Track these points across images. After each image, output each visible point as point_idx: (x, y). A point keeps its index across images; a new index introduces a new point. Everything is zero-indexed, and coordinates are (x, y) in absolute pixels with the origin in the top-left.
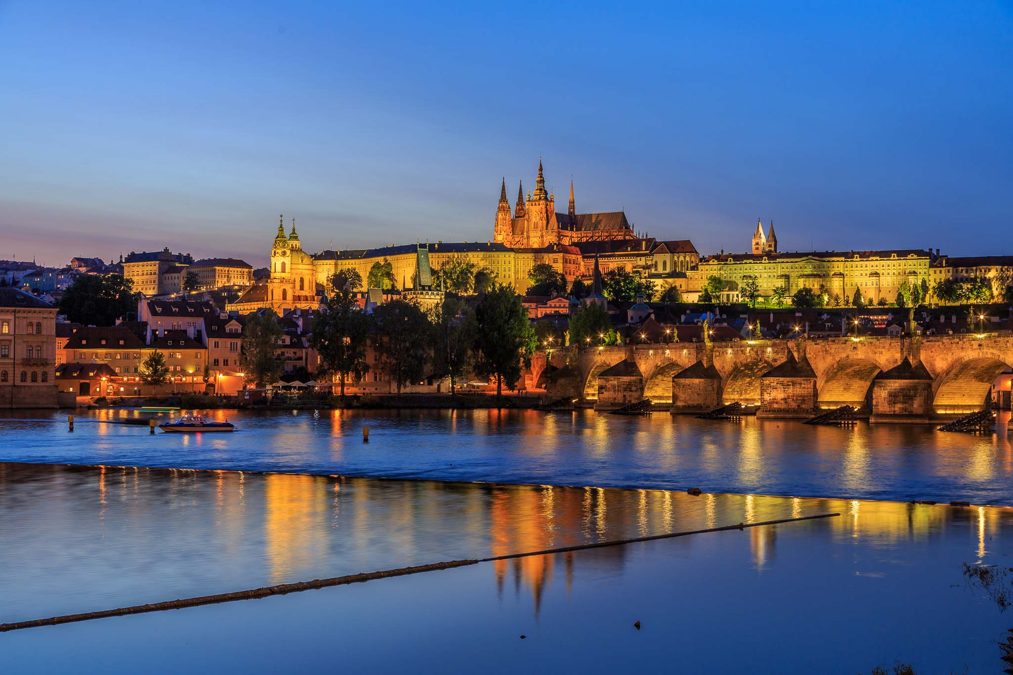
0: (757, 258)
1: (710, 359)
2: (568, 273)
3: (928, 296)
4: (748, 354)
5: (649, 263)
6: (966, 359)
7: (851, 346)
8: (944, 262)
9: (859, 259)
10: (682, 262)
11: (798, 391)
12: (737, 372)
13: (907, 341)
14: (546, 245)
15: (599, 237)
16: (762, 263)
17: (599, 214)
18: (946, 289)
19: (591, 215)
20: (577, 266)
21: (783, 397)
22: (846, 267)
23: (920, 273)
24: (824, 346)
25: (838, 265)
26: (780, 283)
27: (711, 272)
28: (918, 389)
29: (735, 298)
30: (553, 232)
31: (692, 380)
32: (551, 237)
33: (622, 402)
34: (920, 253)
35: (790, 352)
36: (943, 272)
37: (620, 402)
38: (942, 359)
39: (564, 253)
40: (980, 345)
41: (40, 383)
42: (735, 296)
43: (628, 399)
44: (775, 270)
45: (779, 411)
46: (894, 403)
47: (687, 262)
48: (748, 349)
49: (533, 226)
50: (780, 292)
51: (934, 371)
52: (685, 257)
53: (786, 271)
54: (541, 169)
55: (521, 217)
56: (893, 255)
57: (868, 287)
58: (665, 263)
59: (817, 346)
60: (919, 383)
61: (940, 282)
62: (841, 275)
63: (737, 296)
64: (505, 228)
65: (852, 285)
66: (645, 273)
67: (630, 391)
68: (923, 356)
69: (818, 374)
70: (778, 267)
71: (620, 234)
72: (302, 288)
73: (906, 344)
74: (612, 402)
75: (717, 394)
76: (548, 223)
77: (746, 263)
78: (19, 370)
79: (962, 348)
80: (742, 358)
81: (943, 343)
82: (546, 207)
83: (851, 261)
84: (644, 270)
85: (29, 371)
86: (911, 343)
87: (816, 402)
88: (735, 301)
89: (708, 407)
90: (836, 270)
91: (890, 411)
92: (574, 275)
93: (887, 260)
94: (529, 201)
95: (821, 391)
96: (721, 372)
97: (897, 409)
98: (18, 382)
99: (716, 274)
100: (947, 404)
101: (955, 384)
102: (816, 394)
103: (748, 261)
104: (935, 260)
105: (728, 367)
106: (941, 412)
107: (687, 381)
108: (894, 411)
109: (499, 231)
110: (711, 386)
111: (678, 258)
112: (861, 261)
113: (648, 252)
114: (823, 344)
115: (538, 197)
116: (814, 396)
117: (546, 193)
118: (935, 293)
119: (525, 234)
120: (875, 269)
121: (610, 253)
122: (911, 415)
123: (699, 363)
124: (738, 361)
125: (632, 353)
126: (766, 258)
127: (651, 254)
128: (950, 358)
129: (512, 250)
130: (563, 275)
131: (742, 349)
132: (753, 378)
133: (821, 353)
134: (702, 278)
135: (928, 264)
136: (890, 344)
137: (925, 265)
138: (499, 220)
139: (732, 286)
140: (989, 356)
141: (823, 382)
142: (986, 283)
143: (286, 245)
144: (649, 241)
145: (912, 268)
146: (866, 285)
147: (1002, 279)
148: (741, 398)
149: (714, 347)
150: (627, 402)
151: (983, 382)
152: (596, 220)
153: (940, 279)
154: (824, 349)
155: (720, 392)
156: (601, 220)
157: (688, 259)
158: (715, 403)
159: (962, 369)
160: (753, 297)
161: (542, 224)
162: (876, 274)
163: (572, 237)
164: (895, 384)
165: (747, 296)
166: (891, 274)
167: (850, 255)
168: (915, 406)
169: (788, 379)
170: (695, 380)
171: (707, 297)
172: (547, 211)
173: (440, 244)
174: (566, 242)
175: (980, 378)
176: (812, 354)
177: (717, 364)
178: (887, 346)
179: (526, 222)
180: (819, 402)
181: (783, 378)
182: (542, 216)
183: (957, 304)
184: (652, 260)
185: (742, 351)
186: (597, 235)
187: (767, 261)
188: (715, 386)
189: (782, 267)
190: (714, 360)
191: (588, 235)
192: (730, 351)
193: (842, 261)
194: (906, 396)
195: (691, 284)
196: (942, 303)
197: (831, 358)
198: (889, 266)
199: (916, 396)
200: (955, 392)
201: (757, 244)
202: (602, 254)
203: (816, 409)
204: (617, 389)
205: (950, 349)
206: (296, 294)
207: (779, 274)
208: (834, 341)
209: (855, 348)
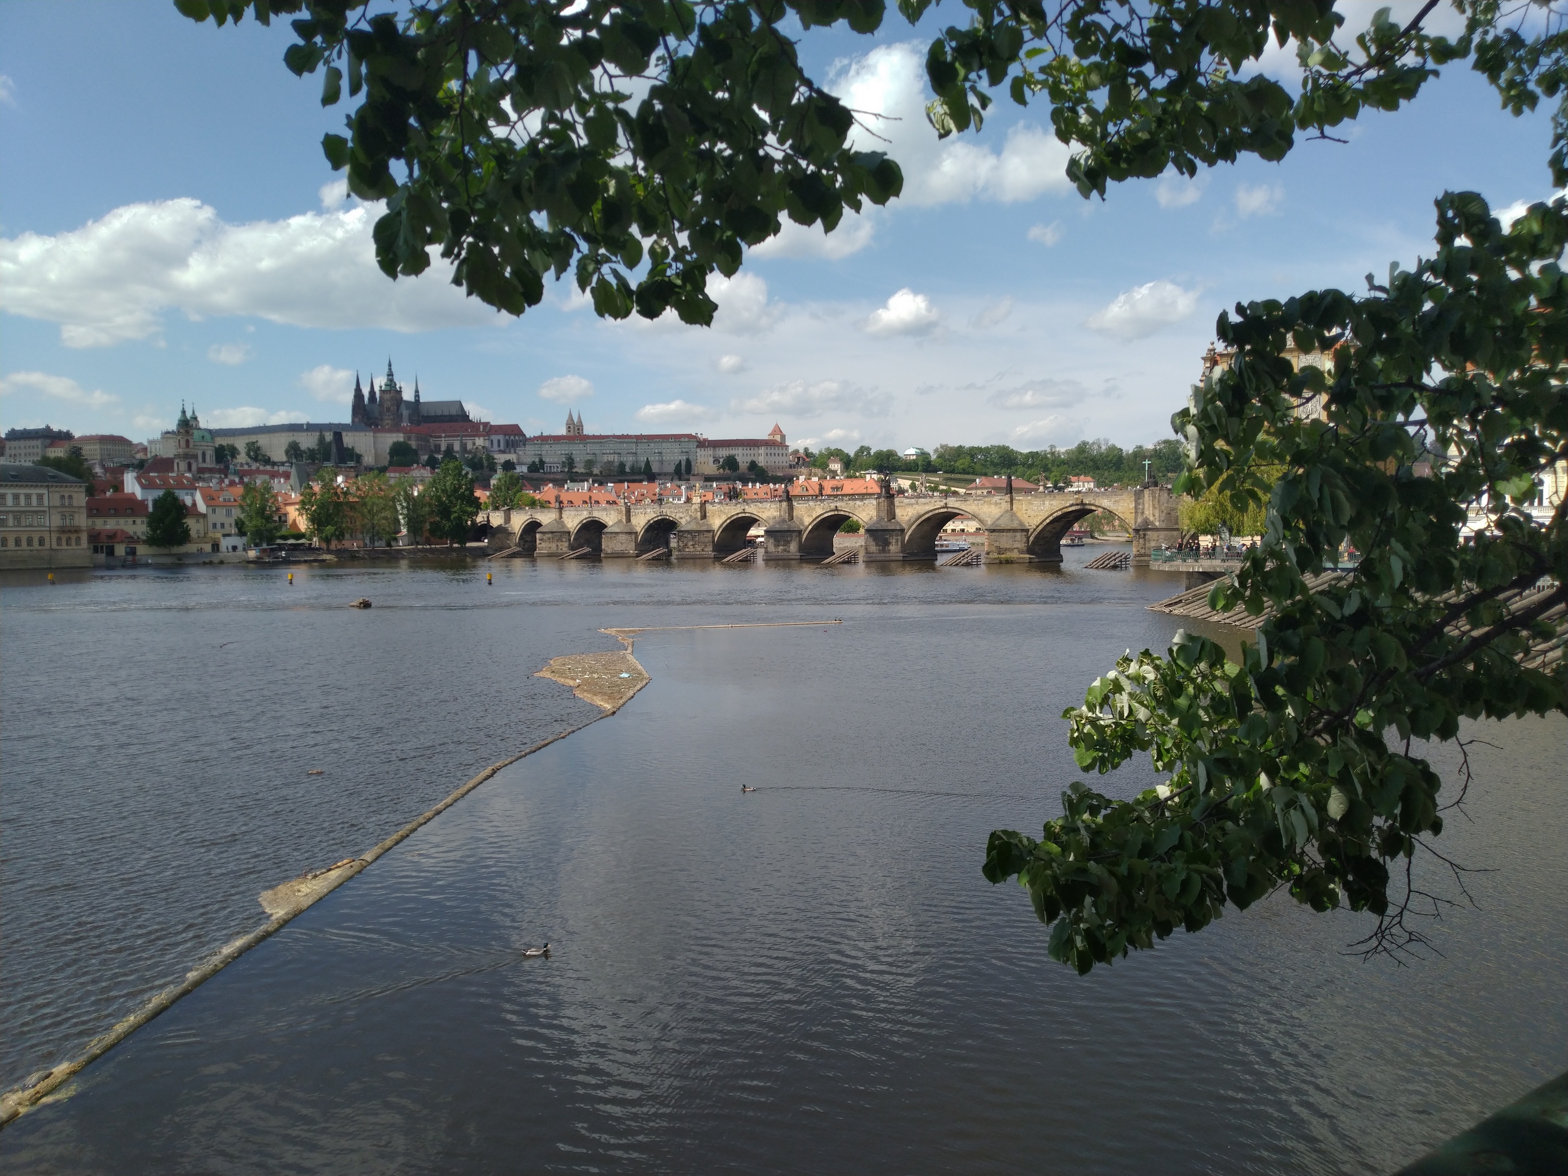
0: (571, 439)
1: (628, 518)
2: (420, 449)
4: (658, 514)
6: (826, 515)
7: (741, 507)
8: (707, 443)
9: (646, 440)
11: (702, 539)
16: (575, 443)
17: (439, 402)
19: (433, 403)
22: (638, 447)
23: (690, 452)
26: (588, 458)
27: (536, 449)
28: (793, 536)
33: (555, 550)
35: (693, 511)
36: (706, 450)
39: (416, 433)
41: (74, 547)
42: (556, 467)
44: (585, 449)
47: (517, 441)
48: (659, 510)
49: (385, 410)
51: (803, 524)
52: (514, 437)
53: (593, 450)
54: (390, 365)
56: (671, 438)
57: (654, 462)
59: (714, 507)
62: (634, 453)
64: (361, 412)
65: (642, 461)
68: (795, 514)
69: (716, 527)
70: (587, 446)
72: (204, 461)
73: (783, 506)
74: (548, 550)
76: (398, 409)
77: (563, 443)
78: (54, 536)
80: (654, 517)
83: (641, 442)
85: (64, 537)
89: (629, 552)
92: (424, 450)
93: (667, 442)
98: (54, 546)
99: (539, 450)
103: (564, 441)
104: (701, 444)
105: (643, 523)
108: (778, 552)
110: (630, 537)
111: (509, 437)
112: (648, 442)
114: (719, 506)
115: (389, 387)
116: (712, 542)
121: (454, 433)
123: (620, 521)
124: (650, 519)
125: (561, 513)
127: (488, 435)
128: (814, 515)
130: (416, 451)
131: (655, 510)
134: (529, 454)
135: (695, 445)
137: (693, 446)
140: (843, 513)
141: (719, 533)
143: (188, 425)
144: (486, 424)
145: (685, 448)
146: (652, 460)
149: (631, 509)
156: (442, 407)
157: (517, 438)
158: (633, 549)
161: (394, 409)
166: (670, 452)
168: (791, 548)
171: (535, 468)
172: (396, 400)
173: (308, 424)
176: (711, 513)
178: (768, 507)
179: (379, 407)
182: (393, 403)
187: (579, 441)
189: (589, 446)
192: (644, 511)
193: (635, 442)
195: (520, 458)
198: (668, 446)
199: (792, 541)
202: (446, 434)
204: (551, 540)
206: (199, 467)
207: (588, 451)
208: (727, 504)
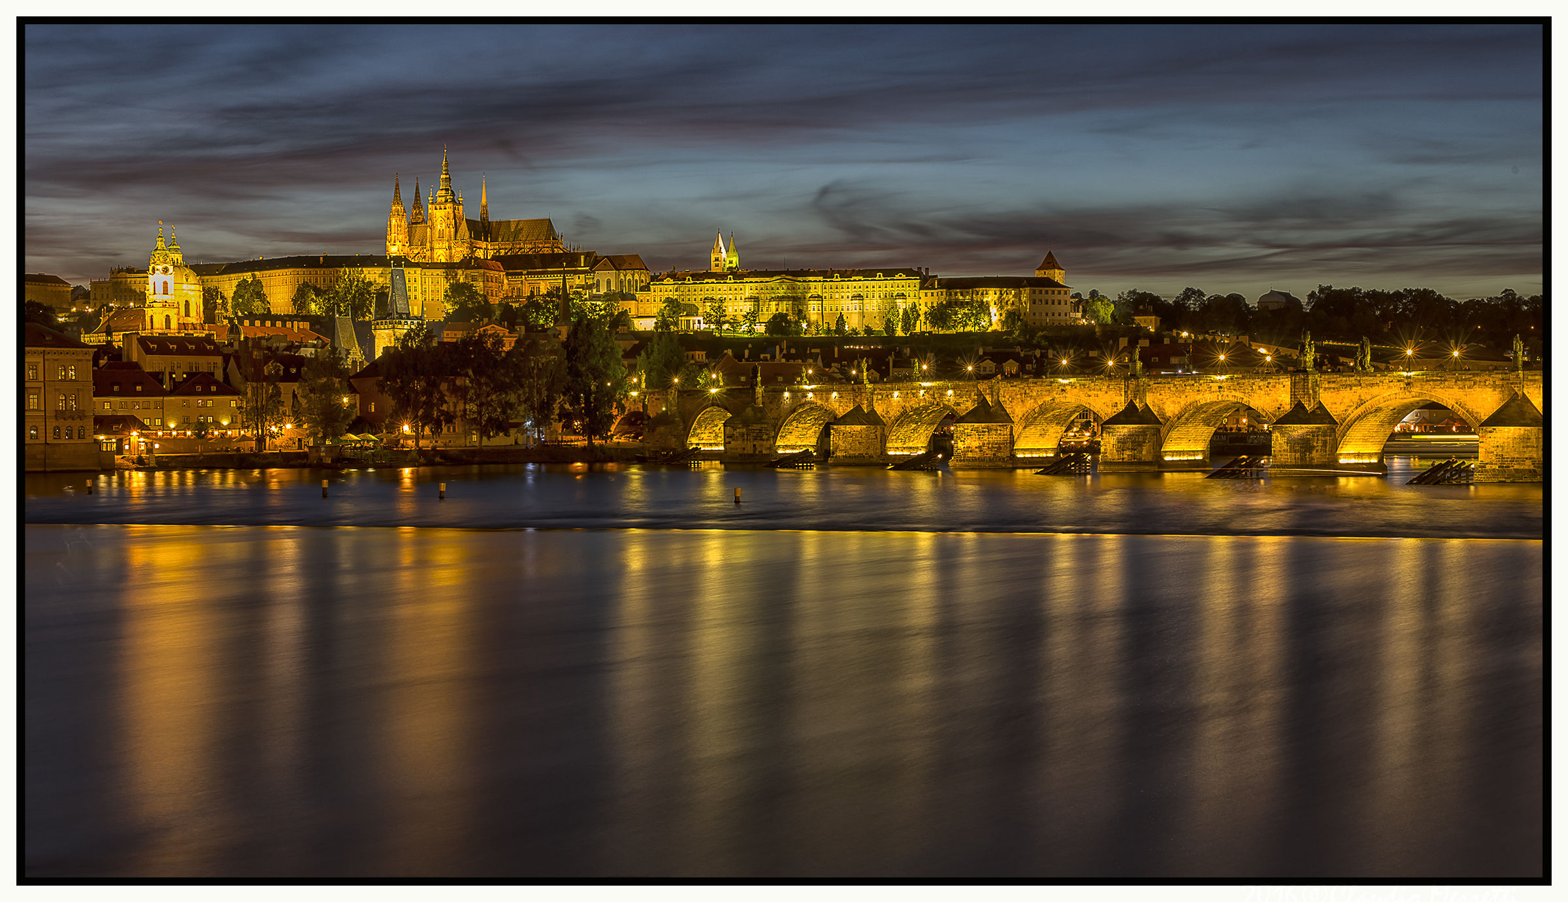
0: (721, 277)
1: (871, 404)
2: (490, 294)
3: (918, 322)
4: (921, 398)
5: (590, 282)
6: (1203, 402)
7: (1058, 388)
8: (936, 283)
9: (839, 279)
10: (629, 281)
11: (994, 438)
12: (904, 418)
13: (1134, 382)
14: (457, 260)
15: (520, 249)
16: (726, 283)
17: (519, 221)
18: (939, 316)
19: (510, 221)
20: (500, 285)
21: (978, 445)
22: (825, 288)
23: (909, 296)
24: (1023, 388)
25: (816, 286)
26: (748, 307)
27: (666, 293)
28: (1147, 435)
29: (697, 325)
30: (463, 243)
31: (853, 426)
32: (461, 249)
33: (752, 452)
34: (910, 273)
35: (980, 394)
36: (935, 294)
37: (749, 453)
38: (1174, 402)
39: (485, 269)
40: (1220, 387)
41: (76, 440)
42: (697, 322)
43: (759, 449)
44: (742, 292)
45: (974, 459)
46: (1123, 450)
47: (636, 281)
48: (922, 392)
49: (437, 236)
50: (752, 317)
51: (1163, 415)
52: (633, 275)
53: (755, 293)
55: (419, 223)
56: (878, 274)
57: (850, 311)
58: (609, 282)
59: (1014, 388)
60: (1147, 428)
61: (933, 307)
62: (819, 298)
63: (699, 322)
64: (400, 237)
65: (831, 310)
66: (586, 295)
67: (762, 440)
68: (1150, 399)
69: (1016, 420)
70: (745, 288)
71: (546, 245)
72: (187, 314)
73: (1131, 386)
74: (740, 452)
75: (881, 442)
76: (456, 232)
77: (708, 283)
78: (52, 425)
79: (1199, 391)
80: (913, 403)
81: (1175, 385)
82: (454, 212)
83: (830, 281)
84: (584, 291)
85: (63, 425)
86: (1138, 386)
87: (1013, 450)
88: (696, 329)
89: (871, 457)
90: (813, 292)
91: (1118, 459)
92: (497, 296)
93: (871, 280)
94: (432, 203)
95: (1018, 438)
96: (884, 417)
97: (1125, 456)
98: (50, 440)
99: (674, 295)
100: (1174, 449)
101: (1183, 429)
102: (1012, 443)
103: (710, 281)
104: (926, 283)
105: (895, 412)
106: (1167, 458)
107: (848, 428)
108: (1123, 459)
109: (393, 241)
110: (874, 433)
111: (625, 276)
112: (841, 281)
113: (588, 268)
114: (1022, 386)
115: (443, 199)
116: (1010, 443)
117: (453, 194)
118: (927, 319)
119: (428, 244)
120: (858, 291)
121: (540, 270)
122: (1141, 463)
123: (858, 408)
124: (907, 405)
126: (732, 277)
127: (592, 271)
128: (1183, 401)
129: (417, 265)
130: (485, 296)
131: (913, 391)
132: (919, 424)
133: (1019, 396)
134: (655, 301)
135: (918, 286)
136: (1108, 387)
137: (915, 286)
138: (393, 227)
139: (692, 311)
140: (1231, 399)
141: (1021, 428)
142: (984, 308)
143: (168, 260)
144: (587, 255)
145: (900, 290)
146: (848, 310)
147: (1000, 303)
148: (904, 446)
149: (875, 390)
150: (757, 452)
151: (1209, 426)
152: (516, 228)
153: (932, 303)
154: (1023, 391)
155: (884, 440)
156: (522, 229)
157: (637, 277)
158: (879, 452)
159: (1193, 413)
160: (719, 323)
161: (450, 232)
162: (860, 297)
163: (486, 249)
164: (1123, 430)
165: (712, 323)
166: (877, 295)
167: (828, 274)
168: (1144, 453)
169: (983, 424)
170: (857, 426)
171: (664, 324)
172: (455, 218)
173: (326, 258)
174: (480, 254)
175: (1207, 422)
176: (1007, 397)
177: (879, 409)
178: (1105, 388)
179: (429, 229)
180: (1016, 449)
181: (978, 424)
182: (449, 223)
183: (953, 331)
184: (593, 278)
185: (913, 394)
186: (518, 246)
187: (733, 281)
188: (878, 433)
189: (749, 288)
190: (875, 405)
191: (507, 247)
192: (896, 393)
193: (820, 281)
194: (1133, 442)
195: (642, 308)
196: (935, 330)
197: (1032, 401)
198: (873, 287)
199: (1145, 442)
200: (1183, 437)
201: (717, 260)
202: (529, 270)
203: (1013, 457)
204: (746, 438)
205: (1184, 391)
206: (181, 322)
207: (747, 295)
208: (1036, 383)
209: (1063, 390)
